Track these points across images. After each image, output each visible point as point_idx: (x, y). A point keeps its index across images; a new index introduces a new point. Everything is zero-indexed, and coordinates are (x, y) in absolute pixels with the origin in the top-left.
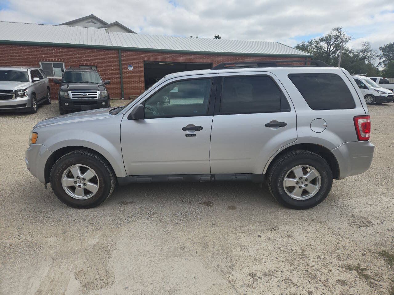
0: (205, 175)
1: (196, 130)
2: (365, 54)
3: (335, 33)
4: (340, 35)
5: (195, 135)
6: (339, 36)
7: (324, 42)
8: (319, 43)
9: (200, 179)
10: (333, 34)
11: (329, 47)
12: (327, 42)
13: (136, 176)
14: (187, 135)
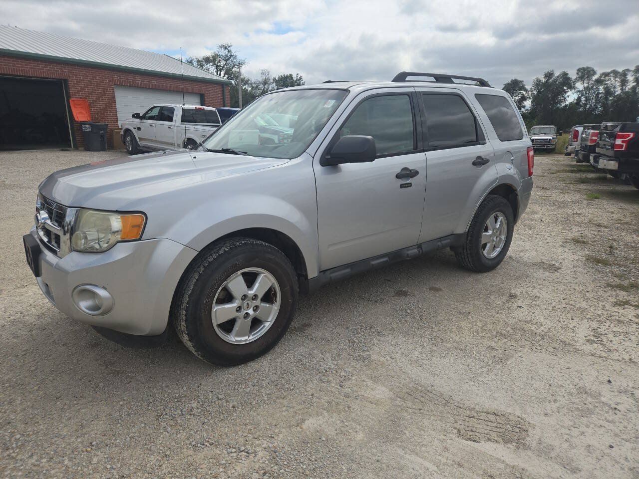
0: (411, 248)
1: (412, 177)
2: (266, 87)
3: (223, 52)
4: (231, 56)
5: (410, 185)
6: (230, 58)
7: (211, 64)
8: (203, 65)
9: (408, 254)
10: (221, 54)
11: (219, 72)
12: (215, 64)
13: (329, 272)
14: (402, 186)
